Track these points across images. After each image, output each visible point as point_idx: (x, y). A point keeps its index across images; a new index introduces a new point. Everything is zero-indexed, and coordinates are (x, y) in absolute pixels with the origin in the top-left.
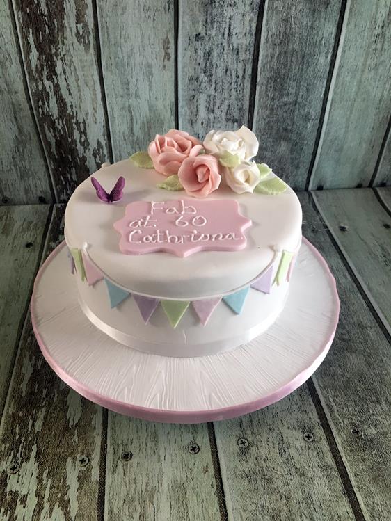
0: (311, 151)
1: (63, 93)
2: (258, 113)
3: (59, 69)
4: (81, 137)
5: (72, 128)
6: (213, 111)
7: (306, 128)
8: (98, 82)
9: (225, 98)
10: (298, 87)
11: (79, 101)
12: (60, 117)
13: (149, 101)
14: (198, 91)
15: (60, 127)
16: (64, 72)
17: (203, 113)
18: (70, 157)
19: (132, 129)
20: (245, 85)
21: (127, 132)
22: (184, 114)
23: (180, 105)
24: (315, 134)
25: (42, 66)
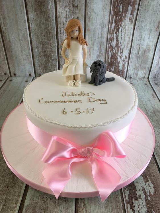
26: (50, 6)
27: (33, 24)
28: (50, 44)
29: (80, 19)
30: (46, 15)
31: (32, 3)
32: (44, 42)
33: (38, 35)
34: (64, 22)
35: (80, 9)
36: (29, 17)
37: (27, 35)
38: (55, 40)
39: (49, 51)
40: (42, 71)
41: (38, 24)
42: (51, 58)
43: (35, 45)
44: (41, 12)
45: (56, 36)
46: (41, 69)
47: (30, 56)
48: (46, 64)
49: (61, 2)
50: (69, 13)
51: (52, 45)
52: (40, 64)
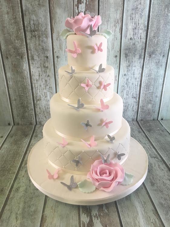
26: (24, 67)
27: (10, 81)
28: (27, 97)
29: (51, 77)
30: (21, 74)
31: (9, 66)
32: (21, 95)
33: (15, 90)
34: (38, 79)
35: (50, 69)
36: (7, 76)
37: (6, 90)
38: (30, 94)
39: (26, 103)
40: (20, 120)
41: (15, 81)
42: (28, 108)
43: (13, 98)
44: (17, 72)
45: (31, 91)
46: (19, 118)
47: (9, 108)
48: (24, 114)
49: (33, 64)
50: (41, 72)
51: (28, 98)
52: (18, 114)
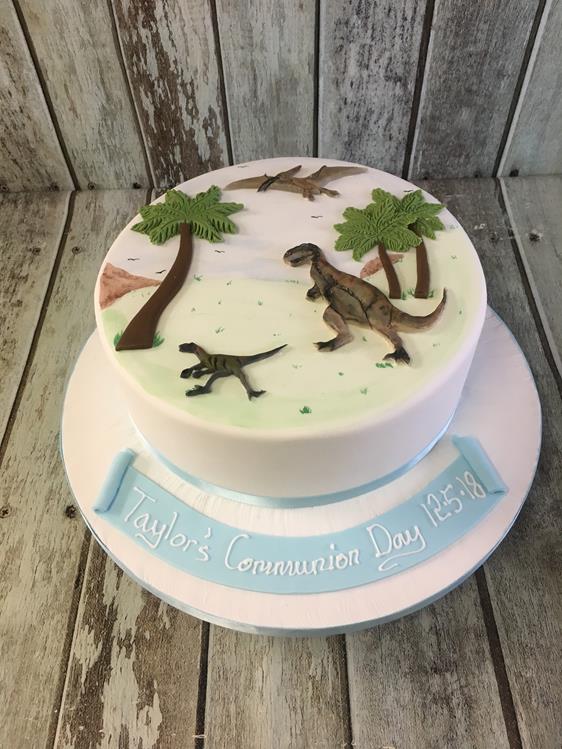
0: (504, 120)
1: (164, 44)
2: (431, 68)
3: (159, 13)
4: (187, 103)
5: (176, 90)
6: (367, 67)
7: (499, 88)
8: (211, 28)
9: (385, 49)
10: (491, 31)
11: (185, 55)
12: (161, 77)
13: (279, 55)
14: (348, 39)
15: (160, 91)
16: (166, 16)
17: (353, 70)
18: (173, 131)
19: (255, 91)
20: (415, 29)
21: (248, 97)
22: (326, 70)
23: (322, 59)
24: (510, 96)
25: (136, 9)
